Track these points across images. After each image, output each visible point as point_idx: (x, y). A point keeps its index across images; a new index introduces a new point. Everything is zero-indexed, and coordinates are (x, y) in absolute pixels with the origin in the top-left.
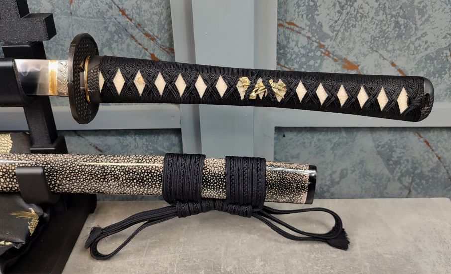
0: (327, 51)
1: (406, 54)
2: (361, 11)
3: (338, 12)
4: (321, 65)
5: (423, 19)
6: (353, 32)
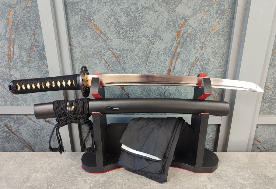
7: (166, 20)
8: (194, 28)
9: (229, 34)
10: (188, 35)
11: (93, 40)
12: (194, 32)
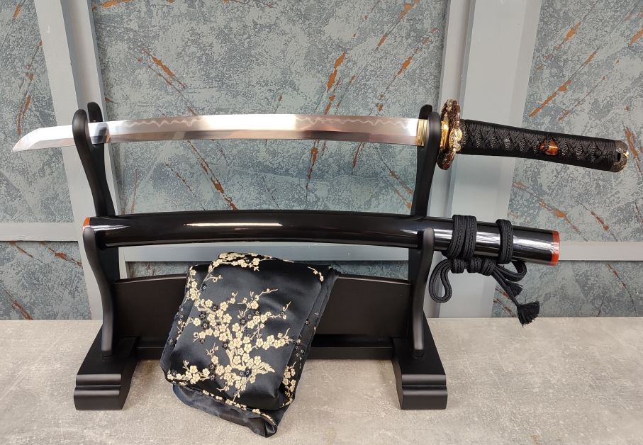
0: (543, 203)
1: (603, 206)
2: (572, 175)
3: (555, 176)
4: (538, 213)
5: (617, 182)
6: (565, 191)
7: (305, 51)
8: (363, 67)
9: (434, 79)
10: (350, 82)
11: (155, 90)
12: (363, 73)
